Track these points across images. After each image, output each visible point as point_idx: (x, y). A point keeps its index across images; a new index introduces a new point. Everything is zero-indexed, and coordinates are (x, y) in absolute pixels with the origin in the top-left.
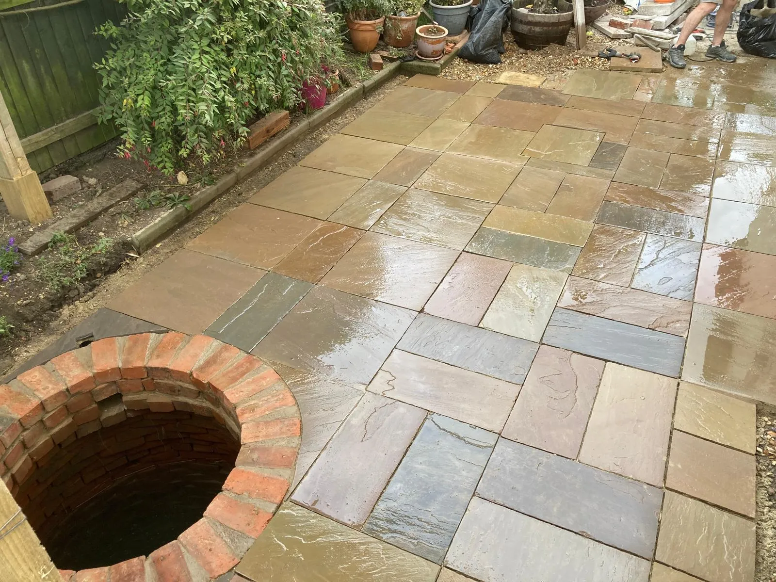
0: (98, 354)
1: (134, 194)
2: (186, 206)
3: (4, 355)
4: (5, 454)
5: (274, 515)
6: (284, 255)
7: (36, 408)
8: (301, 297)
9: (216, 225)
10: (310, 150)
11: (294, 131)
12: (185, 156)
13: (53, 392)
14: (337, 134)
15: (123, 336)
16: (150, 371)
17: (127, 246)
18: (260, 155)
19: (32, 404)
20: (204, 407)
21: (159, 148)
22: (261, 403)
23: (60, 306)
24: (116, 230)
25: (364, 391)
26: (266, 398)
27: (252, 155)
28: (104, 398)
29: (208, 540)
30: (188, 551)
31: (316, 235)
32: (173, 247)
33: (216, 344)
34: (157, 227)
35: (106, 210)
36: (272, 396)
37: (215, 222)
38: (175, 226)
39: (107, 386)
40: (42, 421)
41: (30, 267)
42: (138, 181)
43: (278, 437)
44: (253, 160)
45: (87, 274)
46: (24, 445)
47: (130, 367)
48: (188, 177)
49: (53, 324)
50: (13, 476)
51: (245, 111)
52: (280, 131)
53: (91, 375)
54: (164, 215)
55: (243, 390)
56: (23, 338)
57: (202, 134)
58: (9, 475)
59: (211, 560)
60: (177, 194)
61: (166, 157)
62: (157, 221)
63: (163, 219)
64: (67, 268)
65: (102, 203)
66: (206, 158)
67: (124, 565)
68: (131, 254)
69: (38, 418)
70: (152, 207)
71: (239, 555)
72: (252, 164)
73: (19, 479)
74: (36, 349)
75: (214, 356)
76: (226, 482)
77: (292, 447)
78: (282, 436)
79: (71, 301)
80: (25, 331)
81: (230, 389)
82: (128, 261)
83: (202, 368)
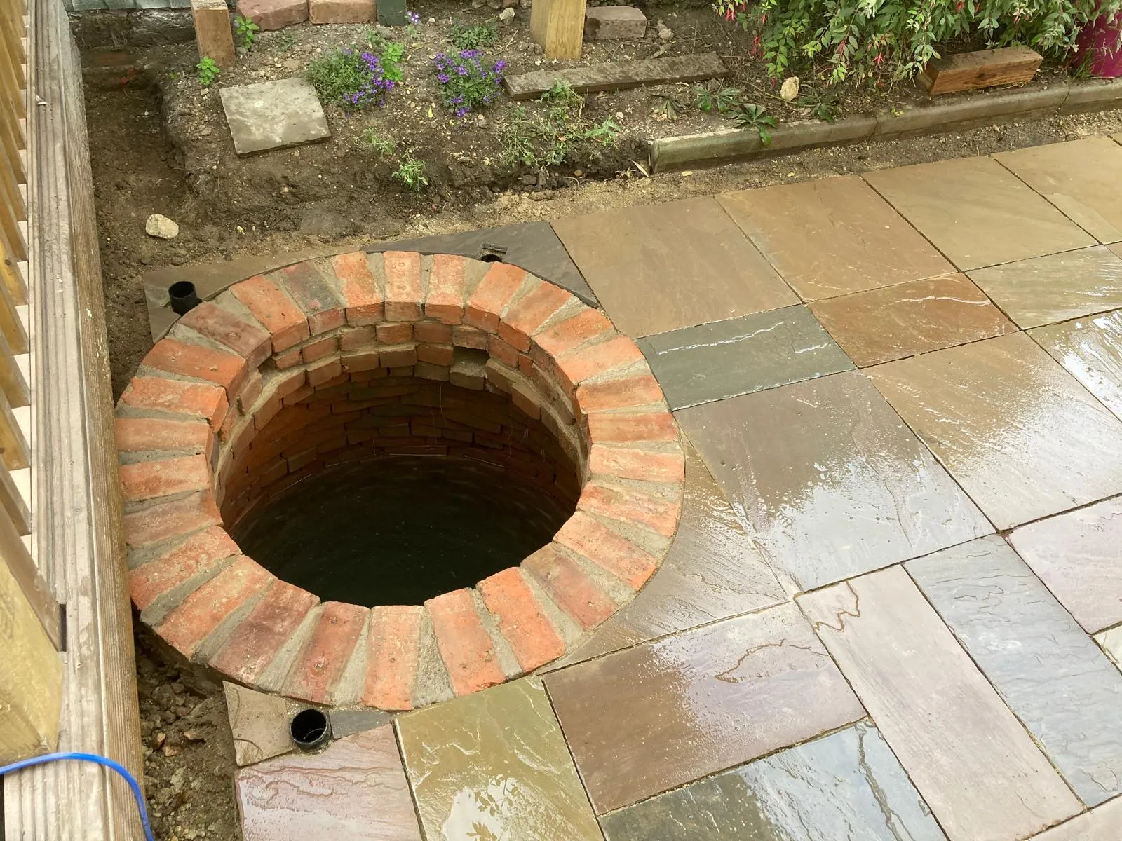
0: (490, 282)
1: (704, 79)
2: (762, 134)
3: (400, 215)
4: (307, 341)
5: (506, 681)
6: (848, 291)
7: (373, 306)
8: (818, 374)
9: (789, 185)
10: (1036, 141)
11: (1029, 96)
12: (811, 54)
13: (404, 298)
14: (1105, 138)
15: (539, 277)
16: (534, 347)
17: (642, 150)
18: (939, 110)
19: (372, 298)
20: (571, 443)
21: (783, 25)
22: (627, 498)
23: (504, 188)
24: (644, 119)
25: (790, 598)
26: (639, 496)
27: (924, 104)
28: (465, 345)
29: (401, 644)
30: (369, 636)
31: (927, 287)
32: (703, 187)
33: (641, 366)
34: (699, 144)
35: (650, 83)
36: (650, 500)
37: (790, 181)
38: (729, 157)
39: (475, 333)
40: (374, 326)
41: (501, 115)
42: (725, 63)
43: (607, 568)
44: (923, 112)
45: (562, 163)
46: (338, 344)
47: (513, 325)
48: (800, 91)
49: (478, 208)
50: (306, 372)
51: (950, 17)
52: (1003, 86)
53: (461, 305)
54: (723, 132)
55: (620, 460)
56: (433, 206)
57: (855, 28)
58: (303, 369)
59: (381, 676)
60: (762, 109)
61: (786, 44)
62: (704, 135)
63: (719, 137)
64: (543, 140)
65: (652, 71)
66: (840, 72)
67: (291, 589)
68: (640, 167)
69: (370, 321)
70: (714, 113)
71: (417, 699)
72: (913, 119)
73: (313, 382)
74: (439, 229)
75: (624, 382)
76: (489, 578)
77: (612, 599)
78: (612, 571)
79: (520, 189)
80: (442, 197)
81: (605, 447)
82: (628, 175)
83: (594, 390)
